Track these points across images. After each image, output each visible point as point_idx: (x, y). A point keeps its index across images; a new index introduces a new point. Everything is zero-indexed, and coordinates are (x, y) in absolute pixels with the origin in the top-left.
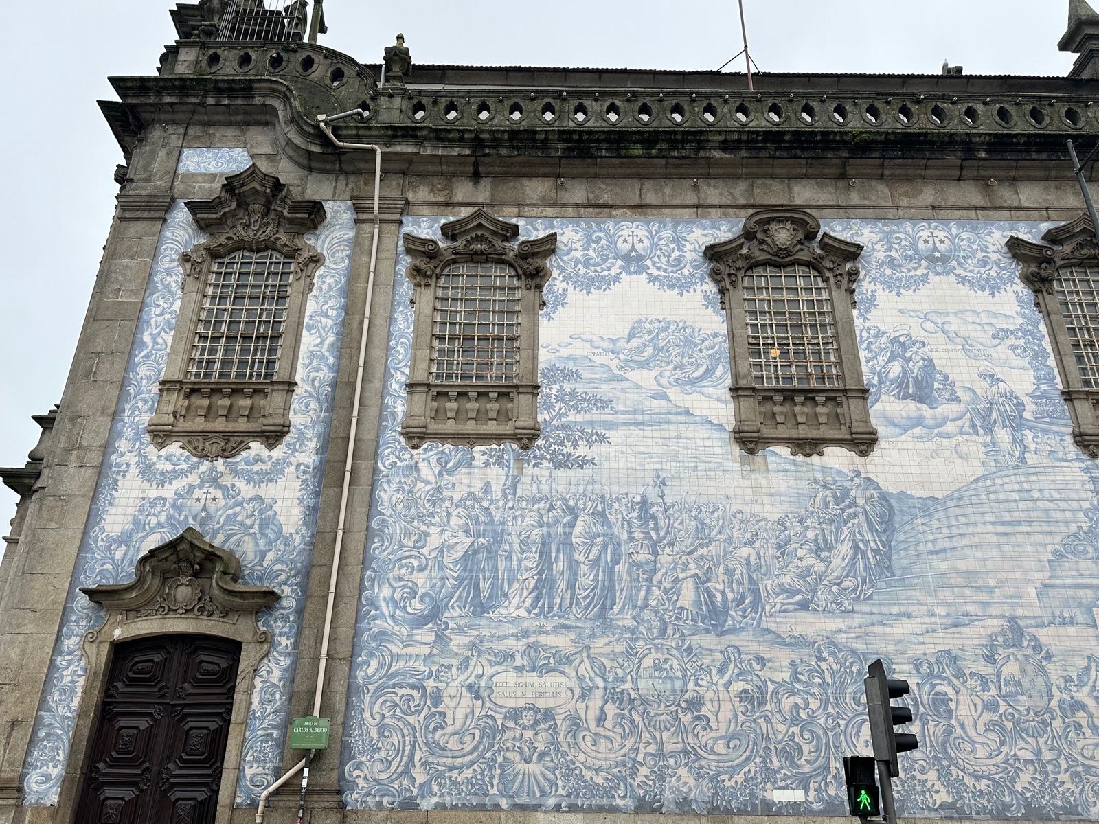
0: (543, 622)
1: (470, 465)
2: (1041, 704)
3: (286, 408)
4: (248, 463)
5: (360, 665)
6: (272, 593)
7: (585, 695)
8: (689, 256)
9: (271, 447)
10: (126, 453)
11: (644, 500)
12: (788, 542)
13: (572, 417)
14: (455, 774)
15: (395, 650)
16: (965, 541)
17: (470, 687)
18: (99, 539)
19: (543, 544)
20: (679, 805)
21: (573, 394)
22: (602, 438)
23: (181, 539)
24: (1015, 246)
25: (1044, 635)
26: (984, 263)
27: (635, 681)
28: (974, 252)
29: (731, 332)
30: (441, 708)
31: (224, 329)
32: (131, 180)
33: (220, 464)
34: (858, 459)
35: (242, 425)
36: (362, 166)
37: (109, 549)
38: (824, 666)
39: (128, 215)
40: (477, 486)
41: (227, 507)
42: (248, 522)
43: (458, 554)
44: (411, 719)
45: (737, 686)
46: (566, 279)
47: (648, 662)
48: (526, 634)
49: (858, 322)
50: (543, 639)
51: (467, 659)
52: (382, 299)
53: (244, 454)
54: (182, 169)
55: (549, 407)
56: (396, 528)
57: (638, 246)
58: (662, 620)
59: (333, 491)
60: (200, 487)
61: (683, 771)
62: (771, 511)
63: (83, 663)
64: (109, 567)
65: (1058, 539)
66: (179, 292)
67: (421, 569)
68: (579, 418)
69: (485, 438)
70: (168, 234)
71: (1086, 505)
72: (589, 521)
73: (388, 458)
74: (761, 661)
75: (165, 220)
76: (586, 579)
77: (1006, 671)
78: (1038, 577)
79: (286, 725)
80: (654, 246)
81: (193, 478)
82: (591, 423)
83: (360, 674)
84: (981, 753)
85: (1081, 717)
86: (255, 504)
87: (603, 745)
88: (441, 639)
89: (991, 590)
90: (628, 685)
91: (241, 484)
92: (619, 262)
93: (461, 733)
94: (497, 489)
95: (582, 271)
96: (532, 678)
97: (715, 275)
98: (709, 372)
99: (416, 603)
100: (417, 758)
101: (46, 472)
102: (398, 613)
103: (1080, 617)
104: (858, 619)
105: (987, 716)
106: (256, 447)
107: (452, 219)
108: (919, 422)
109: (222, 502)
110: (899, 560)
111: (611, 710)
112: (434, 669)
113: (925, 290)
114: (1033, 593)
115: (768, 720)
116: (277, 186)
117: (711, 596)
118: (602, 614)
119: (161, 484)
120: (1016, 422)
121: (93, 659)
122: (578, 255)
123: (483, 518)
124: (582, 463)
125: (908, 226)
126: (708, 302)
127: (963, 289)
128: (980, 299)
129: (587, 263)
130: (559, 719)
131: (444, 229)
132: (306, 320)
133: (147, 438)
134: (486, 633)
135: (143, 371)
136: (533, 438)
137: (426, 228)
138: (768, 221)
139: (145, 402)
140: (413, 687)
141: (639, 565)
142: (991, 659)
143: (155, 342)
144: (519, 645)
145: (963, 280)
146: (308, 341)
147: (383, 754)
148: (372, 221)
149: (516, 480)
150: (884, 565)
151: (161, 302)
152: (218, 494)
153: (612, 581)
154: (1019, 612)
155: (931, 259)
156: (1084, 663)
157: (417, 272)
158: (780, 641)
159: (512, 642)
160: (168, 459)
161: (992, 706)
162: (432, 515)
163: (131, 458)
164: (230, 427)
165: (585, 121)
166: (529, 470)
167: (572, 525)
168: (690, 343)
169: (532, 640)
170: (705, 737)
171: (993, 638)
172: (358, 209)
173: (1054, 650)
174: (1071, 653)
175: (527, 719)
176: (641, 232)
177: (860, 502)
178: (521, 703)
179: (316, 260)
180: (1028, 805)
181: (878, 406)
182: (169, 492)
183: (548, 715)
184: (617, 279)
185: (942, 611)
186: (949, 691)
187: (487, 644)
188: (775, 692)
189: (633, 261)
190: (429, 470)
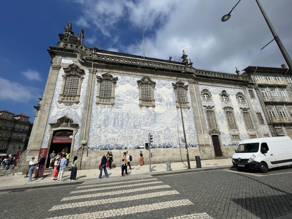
0: (114, 128)
1: (105, 108)
2: (169, 136)
3: (79, 99)
4: (73, 106)
5: (90, 133)
6: (78, 124)
7: (119, 136)
8: (135, 81)
9: (77, 104)
10: (54, 104)
11: (128, 113)
12: (144, 118)
13: (119, 102)
14: (102, 146)
15: (95, 131)
16: (163, 118)
17: (105, 136)
18: (51, 116)
19: (115, 118)
20: (129, 148)
21: (119, 99)
22: (123, 105)
23: (64, 117)
24: (173, 83)
25: (170, 129)
26: (169, 85)
27: (125, 135)
28: (168, 84)
29: (140, 92)
30: (101, 138)
31: (69, 87)
32: (53, 63)
33: (69, 106)
34: (153, 108)
35: (72, 101)
36: (90, 65)
37: (52, 118)
38: (147, 132)
39: (53, 68)
40: (106, 111)
41: (70, 113)
42: (74, 115)
43: (103, 119)
44: (97, 140)
45: (137, 135)
46: (119, 83)
47: (127, 132)
48: (112, 129)
49: (154, 92)
50: (114, 130)
51: (104, 132)
52: (93, 84)
53: (73, 105)
54: (62, 62)
55: (116, 101)
56: (95, 116)
57: (129, 80)
58: (129, 128)
59: (86, 111)
60: (66, 110)
61: (130, 144)
62: (143, 114)
63: (49, 133)
64: (53, 120)
65: (173, 118)
66: (62, 81)
67: (98, 121)
68: (120, 102)
69: (107, 104)
70: (60, 72)
71: (176, 114)
72: (120, 115)
73: (93, 107)
74: (140, 132)
75: (59, 70)
76: (120, 123)
77: (166, 133)
78: (171, 122)
79: (80, 141)
80: (131, 80)
81: (65, 108)
82: (121, 103)
83: (90, 134)
84: (163, 141)
85: (173, 137)
86: (75, 112)
87: (121, 142)
88: (101, 130)
89: (166, 124)
90: (124, 135)
91: (72, 109)
92: (126, 82)
93: (103, 141)
94: (109, 111)
95: (121, 82)
96: (113, 135)
97: (138, 85)
98: (137, 97)
99: (97, 125)
100: (98, 144)
101: (42, 107)
102: (95, 127)
103: (174, 127)
104: (151, 127)
105: (164, 137)
106: (75, 104)
107: (103, 74)
108: (160, 104)
109: (70, 112)
110: (156, 120)
111: (122, 138)
112: (100, 133)
113: (162, 88)
114: (170, 124)
115: (140, 138)
116: (77, 67)
117: (135, 125)
118: (122, 127)
119: (60, 109)
120: (170, 105)
121: (51, 133)
122: (121, 80)
123: (107, 115)
124: (120, 108)
125: (161, 80)
126: (137, 88)
127: (167, 89)
128: (168, 90)
129: (122, 81)
130: (116, 139)
131: (102, 75)
132: (82, 87)
133: (58, 102)
134: (107, 129)
135: (57, 93)
136: (114, 105)
137: (100, 74)
138: (145, 78)
139: (57, 97)
140: (97, 136)
141: (127, 121)
142: (165, 131)
143: (58, 88)
144: (111, 131)
145: (167, 87)
146: (82, 90)
147: (93, 144)
148: (91, 73)
149: (111, 110)
150: (155, 121)
151: (59, 82)
152: (69, 111)
153: (123, 123)
154: (168, 126)
155: (163, 85)
156: (174, 131)
157: (98, 81)
158: (142, 130)
159: (110, 130)
160: (61, 105)
161: (164, 136)
162: (100, 114)
163: (55, 105)
164: (71, 101)
165: (122, 61)
166: (113, 109)
167: (118, 116)
168: (134, 93)
169: (113, 130)
170: (133, 140)
171: (165, 129)
172: (90, 71)
173: (171, 130)
174: (173, 130)
175: (112, 139)
176: (129, 78)
177: (153, 114)
178: (111, 137)
179: (83, 78)
180: (167, 146)
181: (156, 102)
182: (62, 110)
183: (114, 139)
184: (126, 84)
185: (160, 126)
186: (160, 135)
187: (107, 131)
188: (141, 135)
189: (128, 82)
190: (99, 108)
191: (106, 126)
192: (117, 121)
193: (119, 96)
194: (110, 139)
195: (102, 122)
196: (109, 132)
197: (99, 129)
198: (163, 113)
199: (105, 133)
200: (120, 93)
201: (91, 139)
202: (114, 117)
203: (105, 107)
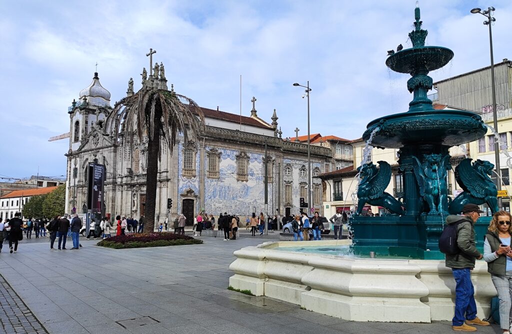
3: (195, 173)
5: (205, 203)
6: (197, 195)
8: (234, 156)
11: (229, 186)
12: (240, 191)
15: (208, 201)
16: (253, 192)
21: (223, 173)
23: (191, 190)
24: (263, 157)
25: (257, 201)
28: (259, 158)
29: (237, 166)
33: (190, 180)
34: (246, 183)
36: (202, 140)
37: (180, 189)
40: (214, 184)
42: (194, 187)
43: (212, 191)
47: (228, 203)
48: (218, 200)
49: (248, 166)
52: (204, 159)
55: (220, 175)
56: (207, 188)
58: (229, 199)
59: (201, 184)
62: (239, 188)
65: (260, 192)
67: (209, 193)
69: (214, 178)
70: (179, 146)
71: (263, 188)
72: (224, 188)
73: (206, 180)
74: (237, 203)
76: (223, 195)
78: (258, 195)
80: (231, 154)
81: (187, 181)
82: (224, 177)
85: (258, 208)
86: (194, 185)
88: (211, 200)
89: (254, 196)
90: (226, 205)
91: (192, 182)
95: (224, 157)
96: (219, 204)
97: (237, 159)
98: (235, 171)
99: (209, 196)
101: (172, 179)
103: (260, 199)
104: (244, 199)
106: (193, 178)
107: (211, 148)
108: (251, 179)
109: (191, 185)
110: (248, 193)
112: (211, 203)
113: (254, 163)
117: (233, 196)
121: (182, 201)
122: (223, 154)
123: (214, 187)
125: (254, 154)
126: (235, 162)
128: (259, 165)
132: (196, 161)
133: (182, 176)
134: (215, 200)
135: (180, 167)
136: (219, 178)
137: (208, 149)
138: (242, 152)
139: (181, 171)
140: (209, 205)
141: (228, 193)
142: (253, 203)
143: (180, 163)
145: (258, 162)
146: (196, 164)
147: (207, 211)
148: (202, 147)
151: (180, 157)
153: (225, 195)
154: (256, 198)
155: (255, 159)
157: (207, 156)
160: (185, 179)
162: (210, 187)
163: (181, 179)
164: (190, 175)
166: (219, 182)
168: (233, 167)
172: (200, 145)
181: (249, 177)
182: (185, 183)
184: (227, 158)
185: (250, 198)
186: (250, 205)
189: (229, 156)
190: (209, 182)
192: (221, 193)
195: (212, 193)
198: (253, 187)
199: (215, 203)
200: (223, 167)
202: (219, 190)
203: (213, 181)
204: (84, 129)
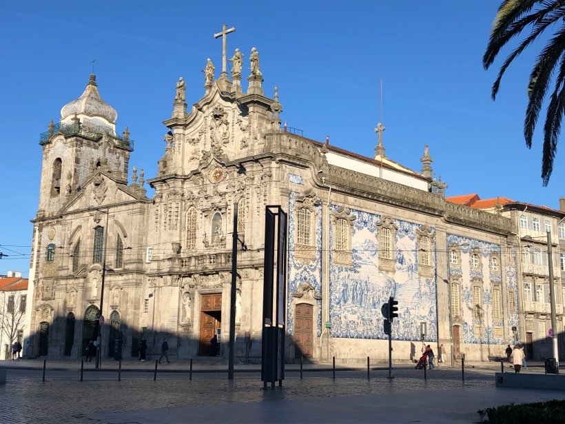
0: (353, 305)
1: (343, 271)
2: (409, 322)
3: (315, 254)
4: (310, 266)
5: (330, 311)
7: (359, 319)
8: (373, 224)
9: (314, 263)
10: (291, 261)
11: (366, 281)
13: (357, 261)
15: (335, 309)
16: (404, 293)
17: (345, 317)
18: (290, 281)
19: (353, 289)
21: (357, 256)
22: (361, 267)
24: (417, 230)
25: (410, 311)
26: (412, 233)
27: (365, 317)
29: (379, 244)
30: (341, 320)
31: (301, 230)
32: (280, 182)
34: (393, 275)
35: (308, 257)
39: (282, 194)
40: (344, 276)
42: (312, 280)
43: (342, 290)
44: (338, 322)
45: (376, 318)
46: (356, 227)
47: (366, 313)
49: (395, 245)
51: (344, 311)
52: (328, 227)
54: (290, 180)
55: (353, 259)
57: (366, 219)
58: (368, 305)
59: (324, 274)
63: (292, 308)
65: (414, 294)
66: (294, 220)
67: (337, 293)
69: (345, 264)
70: (290, 201)
71: (418, 287)
72: (359, 285)
73: (331, 268)
75: (289, 197)
76: (359, 297)
78: (411, 300)
80: (368, 220)
82: (359, 263)
84: (402, 330)
85: (413, 325)
87: (361, 327)
89: (406, 302)
91: (310, 271)
92: (363, 223)
95: (358, 225)
96: (352, 315)
97: (378, 230)
98: (375, 253)
99: (336, 300)
100: (339, 329)
102: (335, 302)
103: (414, 308)
106: (311, 263)
107: (338, 207)
108: (401, 268)
110: (396, 296)
111: (362, 321)
112: (340, 313)
113: (404, 238)
114: (410, 303)
116: (315, 195)
117: (374, 301)
118: (361, 304)
120: (412, 270)
121: (294, 308)
122: (357, 220)
123: (345, 283)
125: (403, 222)
126: (376, 236)
127: (409, 239)
128: (410, 242)
129: (359, 223)
130: (356, 323)
131: (338, 210)
132: (316, 231)
133: (294, 258)
134: (346, 306)
135: (291, 241)
136: (351, 265)
137: (334, 208)
138: (386, 218)
139: (293, 249)
140: (337, 316)
141: (365, 295)
142: (405, 315)
143: (292, 233)
144: (350, 309)
146: (317, 236)
147: (334, 328)
149: (349, 275)
151: (291, 222)
153: (362, 298)
154: (408, 307)
156: (414, 316)
157: (334, 221)
163: (292, 263)
167: (357, 286)
168: (373, 246)
169: (352, 308)
170: (372, 326)
171: (405, 311)
172: (323, 201)
173: (411, 313)
174: (413, 314)
175: (352, 323)
176: (367, 216)
177: (393, 284)
178: (351, 320)
179: (317, 215)
181: (396, 264)
183: (354, 322)
184: (363, 228)
186: (399, 320)
187: (346, 309)
189: (365, 223)
190: (337, 271)
191: (345, 302)
192: (355, 294)
193: (356, 251)
194: (350, 322)
195: (341, 294)
196: (349, 311)
197: (338, 306)
198: (404, 284)
199: (346, 312)
200: (358, 245)
201: (333, 320)
202: (352, 287)
204: (73, 173)
